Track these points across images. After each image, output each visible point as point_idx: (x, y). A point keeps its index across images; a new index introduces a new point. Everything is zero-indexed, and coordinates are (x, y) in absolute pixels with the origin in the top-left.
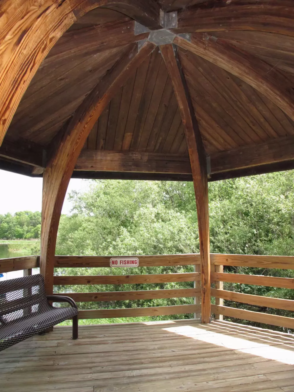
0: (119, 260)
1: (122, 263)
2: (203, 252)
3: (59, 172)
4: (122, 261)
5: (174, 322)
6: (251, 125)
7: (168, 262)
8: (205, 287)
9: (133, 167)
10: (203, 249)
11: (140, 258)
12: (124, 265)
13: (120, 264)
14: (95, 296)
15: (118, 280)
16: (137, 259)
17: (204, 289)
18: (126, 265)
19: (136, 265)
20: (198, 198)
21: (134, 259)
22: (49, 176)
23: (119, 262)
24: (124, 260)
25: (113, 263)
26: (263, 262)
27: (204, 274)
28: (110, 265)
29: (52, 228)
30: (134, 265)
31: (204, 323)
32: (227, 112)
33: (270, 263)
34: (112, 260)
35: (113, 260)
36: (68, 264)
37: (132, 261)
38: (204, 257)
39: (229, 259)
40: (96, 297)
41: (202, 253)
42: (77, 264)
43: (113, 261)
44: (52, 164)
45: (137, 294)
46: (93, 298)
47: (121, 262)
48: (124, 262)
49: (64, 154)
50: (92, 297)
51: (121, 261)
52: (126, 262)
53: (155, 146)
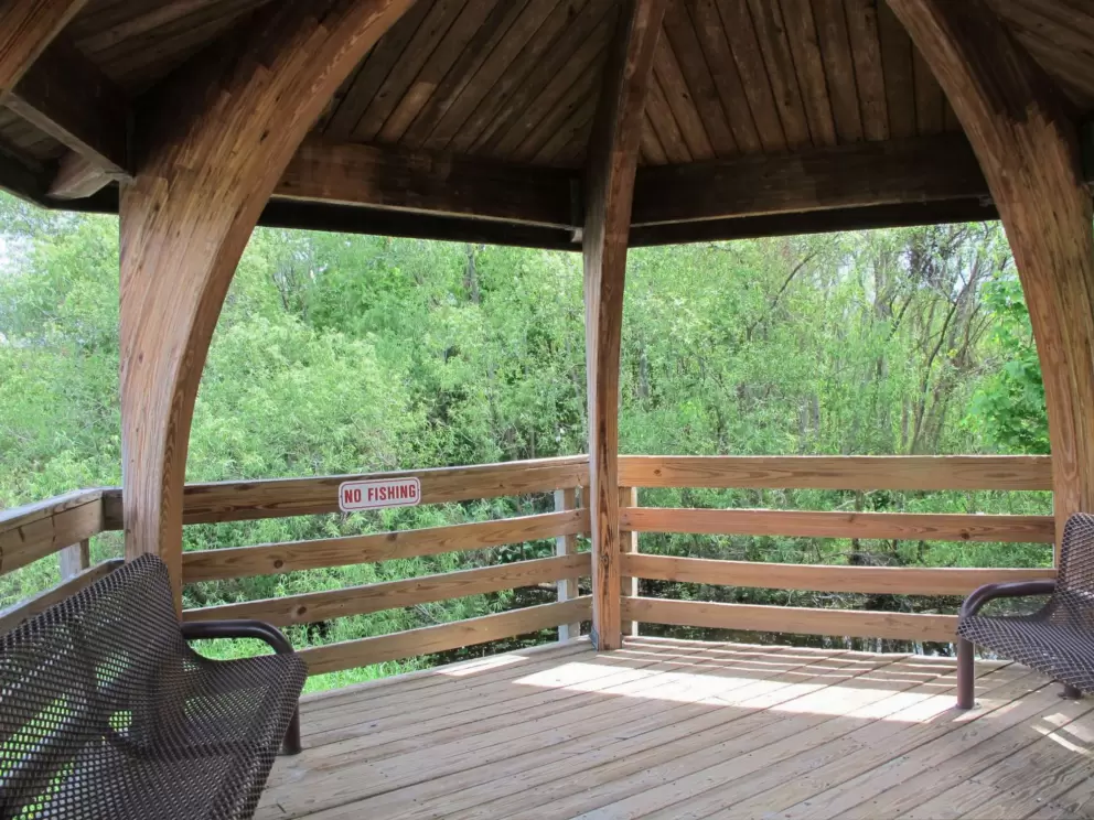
0: (364, 487)
1: (373, 497)
2: (605, 453)
3: (213, 193)
4: (373, 492)
5: (525, 658)
6: (781, 104)
7: (498, 486)
8: (608, 550)
9: (411, 194)
10: (605, 446)
11: (424, 476)
12: (379, 502)
13: (370, 499)
14: (299, 606)
15: (365, 551)
16: (415, 482)
17: (607, 555)
18: (387, 501)
19: (414, 499)
20: (609, 298)
21: (406, 483)
22: (157, 208)
23: (365, 495)
24: (379, 486)
25: (348, 496)
26: (767, 475)
27: (606, 514)
28: (340, 505)
29: (181, 393)
30: (409, 499)
31: (607, 648)
32: (736, 58)
33: (790, 474)
34: (343, 488)
35: (348, 488)
36: (208, 510)
37: (402, 488)
38: (606, 467)
39: (663, 470)
40: (302, 611)
41: (602, 455)
42: (237, 508)
43: (346, 492)
44: (171, 165)
45: (420, 588)
46: (294, 614)
47: (370, 495)
48: (380, 494)
49: (238, 132)
50: (288, 610)
51: (370, 490)
52: (386, 492)
53: (481, 134)
